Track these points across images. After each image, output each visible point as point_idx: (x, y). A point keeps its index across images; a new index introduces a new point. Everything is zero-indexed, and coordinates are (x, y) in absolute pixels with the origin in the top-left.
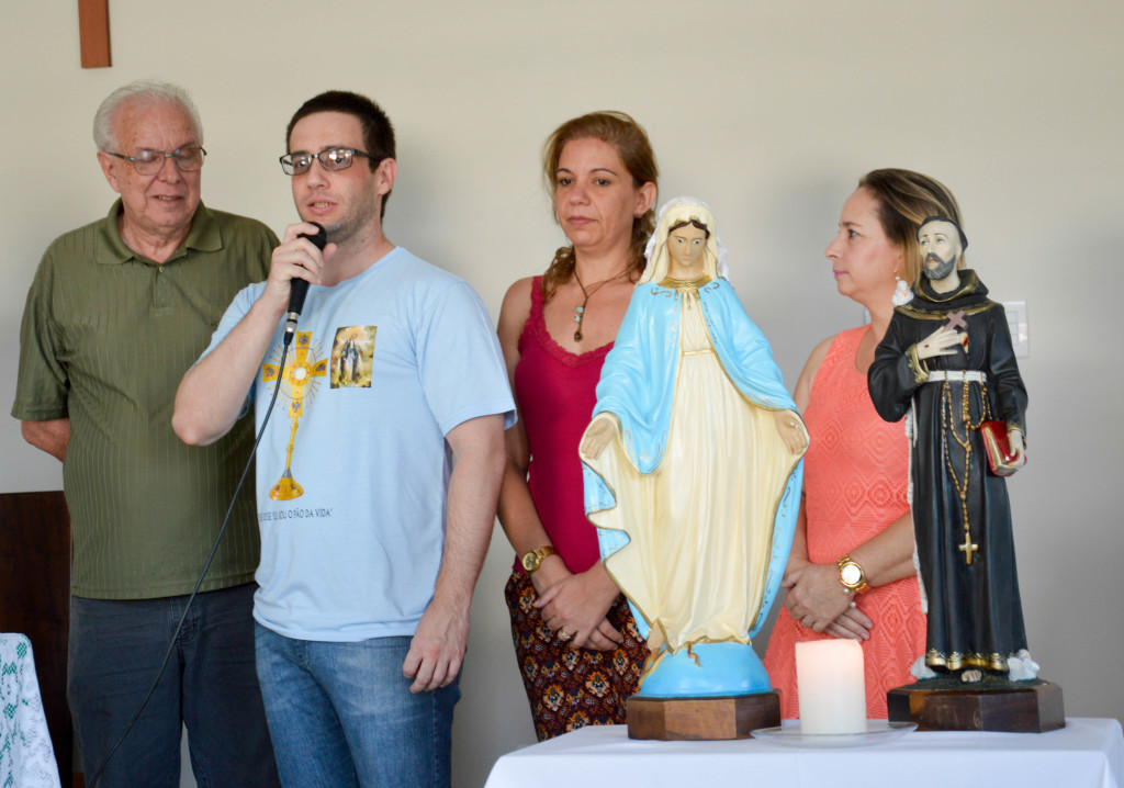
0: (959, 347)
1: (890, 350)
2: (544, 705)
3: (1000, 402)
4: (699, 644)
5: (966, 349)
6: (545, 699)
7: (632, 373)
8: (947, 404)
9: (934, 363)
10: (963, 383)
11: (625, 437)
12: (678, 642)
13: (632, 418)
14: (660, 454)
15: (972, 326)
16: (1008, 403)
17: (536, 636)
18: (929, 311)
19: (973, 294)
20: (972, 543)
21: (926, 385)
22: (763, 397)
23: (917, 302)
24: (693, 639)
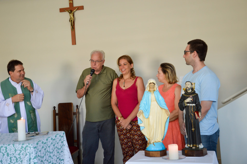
0: (191, 100)
1: (182, 101)
2: (121, 137)
3: (197, 108)
4: (155, 143)
5: (192, 101)
6: (121, 136)
7: (144, 104)
8: (190, 109)
9: (188, 103)
10: (192, 106)
11: (144, 113)
12: (152, 142)
13: (145, 111)
14: (149, 115)
15: (193, 97)
16: (199, 109)
17: (120, 128)
18: (187, 95)
19: (193, 92)
20: (194, 128)
21: (187, 106)
22: (163, 108)
23: (185, 93)
24: (154, 142)
